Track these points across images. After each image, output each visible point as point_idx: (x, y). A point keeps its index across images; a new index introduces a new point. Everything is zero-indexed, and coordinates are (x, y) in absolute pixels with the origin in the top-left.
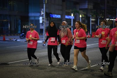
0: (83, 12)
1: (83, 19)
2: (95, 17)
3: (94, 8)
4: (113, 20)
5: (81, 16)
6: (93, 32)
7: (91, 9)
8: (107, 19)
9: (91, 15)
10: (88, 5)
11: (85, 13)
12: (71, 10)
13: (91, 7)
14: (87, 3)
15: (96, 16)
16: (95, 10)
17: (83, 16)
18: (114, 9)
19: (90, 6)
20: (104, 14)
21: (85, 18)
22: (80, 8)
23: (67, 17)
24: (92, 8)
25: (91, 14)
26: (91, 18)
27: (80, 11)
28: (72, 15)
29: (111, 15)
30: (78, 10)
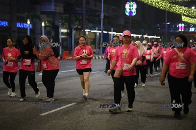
0: (47, 17)
1: (48, 29)
2: (67, 26)
3: (66, 11)
4: (95, 31)
5: (43, 24)
6: (65, 50)
7: (60, 13)
8: (86, 30)
9: (60, 24)
10: (56, 5)
11: (51, 20)
12: (26, 13)
13: (60, 9)
14: (53, 3)
15: (69, 25)
16: (67, 16)
17: (48, 24)
18: (97, 14)
19: (58, 8)
20: (81, 22)
21: (50, 27)
22: (42, 10)
23: (19, 25)
24: (63, 12)
25: (61, 21)
26: (60, 29)
27: (43, 16)
28: (29, 22)
29: (92, 24)
30: (39, 13)
